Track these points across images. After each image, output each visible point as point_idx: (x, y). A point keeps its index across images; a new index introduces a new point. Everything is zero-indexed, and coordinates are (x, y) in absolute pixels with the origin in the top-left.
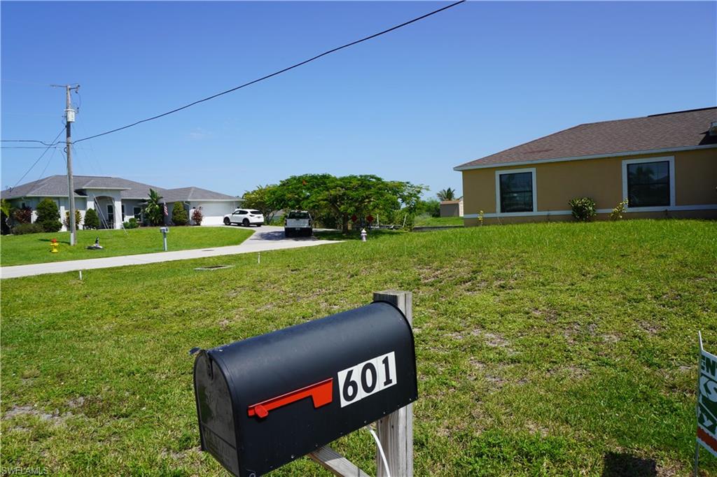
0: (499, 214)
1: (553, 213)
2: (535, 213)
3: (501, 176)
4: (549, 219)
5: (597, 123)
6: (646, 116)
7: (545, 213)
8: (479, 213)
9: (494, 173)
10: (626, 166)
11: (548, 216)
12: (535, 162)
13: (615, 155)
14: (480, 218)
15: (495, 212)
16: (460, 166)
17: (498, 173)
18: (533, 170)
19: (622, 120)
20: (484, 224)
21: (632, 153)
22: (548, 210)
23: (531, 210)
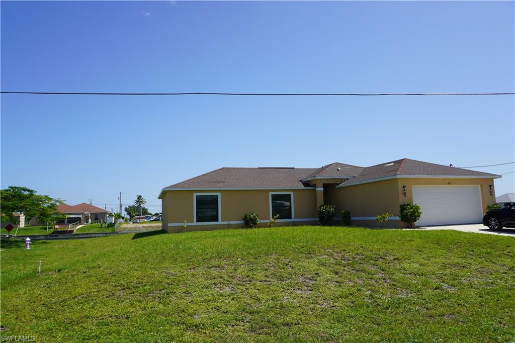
0: (195, 223)
1: (231, 223)
2: (220, 222)
3: (197, 196)
4: (229, 227)
7: (226, 223)
9: (193, 194)
10: (271, 196)
11: (228, 224)
12: (220, 189)
13: (265, 189)
14: (185, 226)
15: (193, 222)
17: (195, 194)
18: (219, 194)
21: (276, 188)
22: (228, 221)
23: (217, 220)
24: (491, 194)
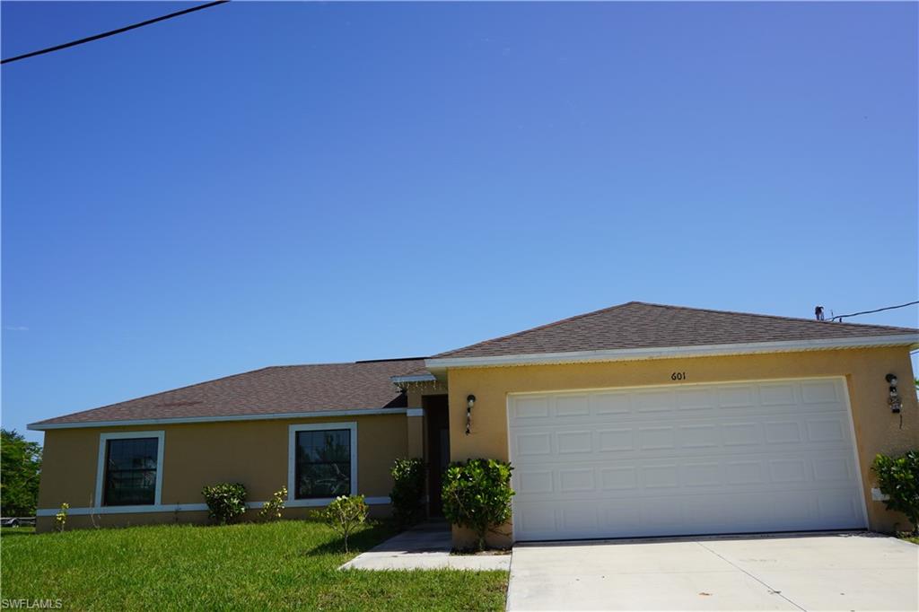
0: (98, 509)
1: (185, 507)
2: (158, 507)
3: (109, 442)
4: (178, 519)
5: (290, 367)
6: (354, 362)
7: (172, 508)
8: (59, 506)
9: (99, 436)
10: (294, 435)
11: (177, 512)
12: (161, 421)
13: (277, 416)
14: (60, 515)
15: (92, 505)
16: (40, 423)
17: (104, 437)
18: (160, 435)
19: (323, 365)
20: (68, 528)
21: (302, 415)
22: (178, 503)
23: (152, 502)
24: (896, 411)
